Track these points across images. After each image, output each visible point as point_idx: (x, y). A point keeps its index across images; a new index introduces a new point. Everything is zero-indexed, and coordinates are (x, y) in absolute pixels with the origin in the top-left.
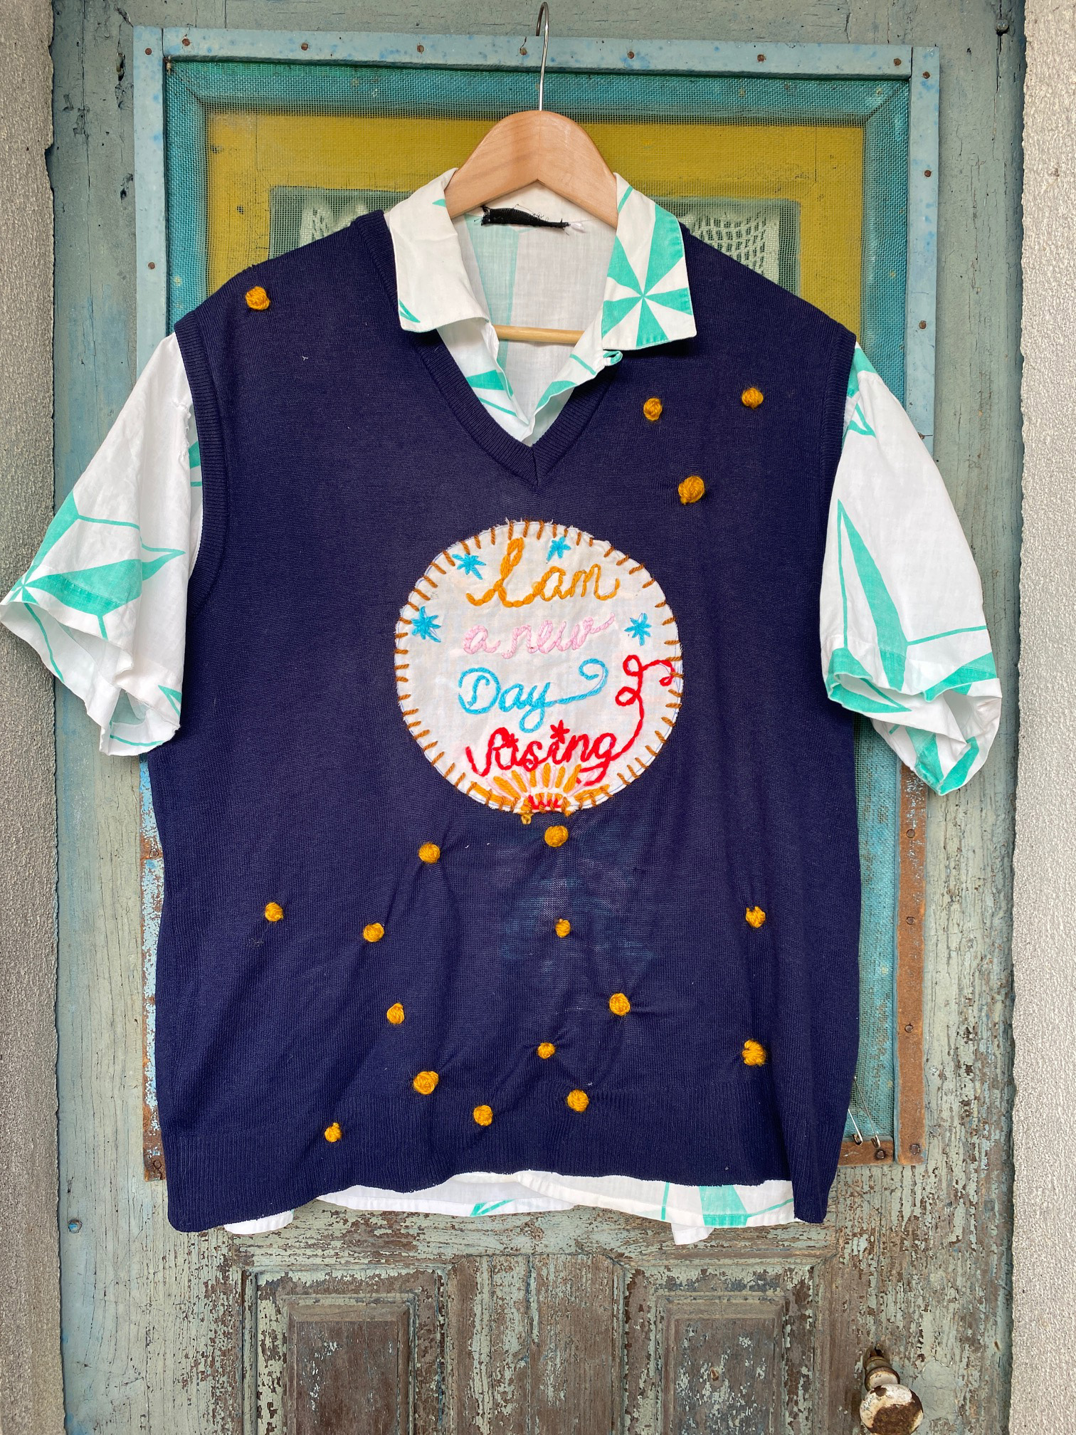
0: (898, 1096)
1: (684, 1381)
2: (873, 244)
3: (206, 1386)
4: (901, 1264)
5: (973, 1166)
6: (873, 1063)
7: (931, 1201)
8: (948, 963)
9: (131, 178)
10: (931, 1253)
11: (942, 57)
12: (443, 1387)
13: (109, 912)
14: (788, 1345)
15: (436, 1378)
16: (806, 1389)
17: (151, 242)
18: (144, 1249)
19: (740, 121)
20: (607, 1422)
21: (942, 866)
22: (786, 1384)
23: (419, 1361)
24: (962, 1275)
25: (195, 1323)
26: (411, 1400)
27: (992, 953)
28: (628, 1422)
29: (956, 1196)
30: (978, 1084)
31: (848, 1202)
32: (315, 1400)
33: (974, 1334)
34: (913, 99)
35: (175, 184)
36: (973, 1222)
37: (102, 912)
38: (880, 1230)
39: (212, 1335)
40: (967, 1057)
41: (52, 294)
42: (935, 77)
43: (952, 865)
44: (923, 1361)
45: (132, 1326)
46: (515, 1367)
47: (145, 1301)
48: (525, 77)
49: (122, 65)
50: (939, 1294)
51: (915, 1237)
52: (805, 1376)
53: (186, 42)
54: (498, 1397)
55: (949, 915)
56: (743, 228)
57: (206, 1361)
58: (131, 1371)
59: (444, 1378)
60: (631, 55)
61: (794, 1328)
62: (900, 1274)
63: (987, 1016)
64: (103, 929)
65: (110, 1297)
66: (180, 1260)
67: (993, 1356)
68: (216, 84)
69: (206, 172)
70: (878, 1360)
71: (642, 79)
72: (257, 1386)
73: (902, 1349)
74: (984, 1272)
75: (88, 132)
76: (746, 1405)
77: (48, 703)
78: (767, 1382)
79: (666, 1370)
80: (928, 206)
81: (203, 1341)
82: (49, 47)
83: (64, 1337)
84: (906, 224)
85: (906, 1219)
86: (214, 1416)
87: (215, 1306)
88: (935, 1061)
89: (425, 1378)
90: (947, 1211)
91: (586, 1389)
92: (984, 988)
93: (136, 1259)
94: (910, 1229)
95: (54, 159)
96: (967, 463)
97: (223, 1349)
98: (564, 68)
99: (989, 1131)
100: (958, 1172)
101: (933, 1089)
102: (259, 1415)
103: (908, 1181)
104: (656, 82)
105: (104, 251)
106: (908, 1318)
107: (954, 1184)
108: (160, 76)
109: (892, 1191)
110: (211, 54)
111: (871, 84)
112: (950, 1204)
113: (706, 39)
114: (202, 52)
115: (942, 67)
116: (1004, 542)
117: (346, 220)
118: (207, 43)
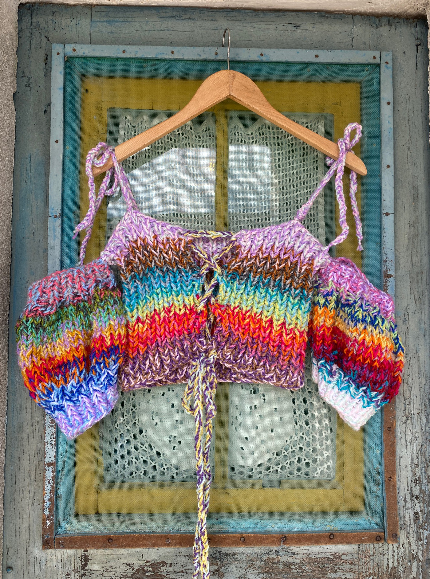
0: (386, 511)
2: (366, 133)
5: (420, 543)
6: (374, 495)
7: (402, 560)
8: (406, 448)
9: (49, 105)
11: (393, 55)
13: (30, 424)
17: (57, 132)
19: (309, 81)
21: (402, 403)
27: (426, 443)
29: (413, 557)
30: (421, 504)
31: (364, 560)
34: (382, 72)
35: (68, 108)
36: (421, 569)
37: (26, 424)
38: (379, 573)
40: (416, 492)
41: (14, 153)
42: (390, 64)
43: (407, 403)
48: (217, 64)
49: (47, 59)
51: (395, 577)
53: (74, 50)
55: (406, 426)
60: (262, 55)
63: (425, 473)
64: (27, 431)
68: (86, 68)
71: (267, 65)
75: (31, 86)
80: (389, 117)
82: (17, 51)
84: (380, 124)
85: (390, 568)
88: (402, 494)
90: (409, 564)
92: (423, 459)
94: (392, 573)
95: (17, 97)
96: (408, 225)
98: (233, 60)
99: (428, 527)
100: (414, 546)
101: (401, 507)
103: (391, 551)
104: (273, 66)
105: (36, 135)
107: (412, 551)
108: (62, 64)
109: (384, 555)
110: (84, 55)
111: (363, 66)
112: (410, 561)
113: (292, 48)
114: (81, 54)
115: (394, 60)
116: (426, 259)
117: (139, 121)
118: (83, 50)
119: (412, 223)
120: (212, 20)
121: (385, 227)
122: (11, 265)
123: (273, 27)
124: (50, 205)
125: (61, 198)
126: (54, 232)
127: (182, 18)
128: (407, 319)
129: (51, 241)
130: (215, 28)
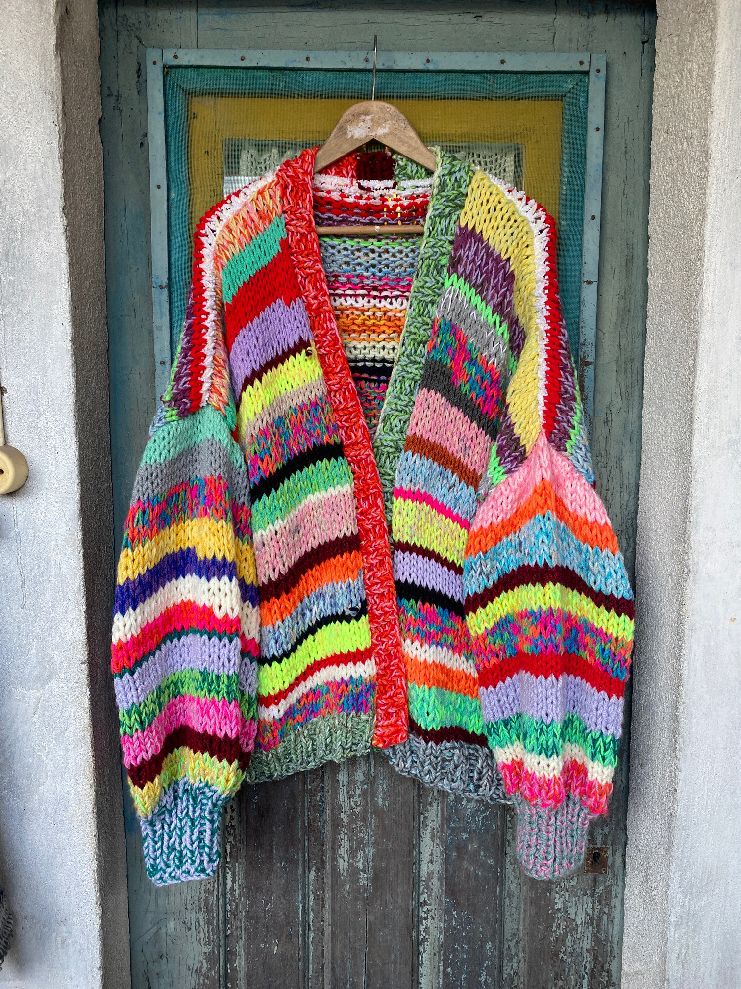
1: (452, 797)
2: (566, 170)
9: (146, 135)
11: (608, 60)
12: (323, 799)
15: (320, 794)
17: (158, 174)
19: (491, 98)
20: (411, 818)
23: (310, 785)
26: (306, 805)
32: (255, 803)
34: (591, 84)
35: (171, 140)
41: (104, 203)
42: (603, 73)
46: (362, 789)
48: (367, 74)
49: (139, 69)
53: (176, 57)
56: (493, 159)
59: (324, 794)
60: (428, 61)
67: (620, 786)
68: (193, 81)
69: (188, 132)
71: (434, 75)
75: (121, 109)
76: (486, 810)
77: (107, 432)
80: (597, 148)
82: (99, 60)
84: (585, 158)
89: (314, 794)
91: (399, 800)
95: (102, 124)
96: (618, 297)
98: (390, 69)
102: (226, 812)
104: (443, 76)
105: (131, 177)
108: (161, 77)
110: (191, 64)
111: (566, 75)
113: (470, 50)
114: (185, 63)
115: (608, 65)
116: (638, 341)
117: (266, 156)
118: (188, 57)
119: (623, 294)
120: (362, 9)
121: (585, 299)
122: (108, 350)
123: (444, 17)
124: (153, 273)
125: (167, 262)
126: (161, 308)
128: (609, 419)
129: (157, 321)
130: (366, 22)
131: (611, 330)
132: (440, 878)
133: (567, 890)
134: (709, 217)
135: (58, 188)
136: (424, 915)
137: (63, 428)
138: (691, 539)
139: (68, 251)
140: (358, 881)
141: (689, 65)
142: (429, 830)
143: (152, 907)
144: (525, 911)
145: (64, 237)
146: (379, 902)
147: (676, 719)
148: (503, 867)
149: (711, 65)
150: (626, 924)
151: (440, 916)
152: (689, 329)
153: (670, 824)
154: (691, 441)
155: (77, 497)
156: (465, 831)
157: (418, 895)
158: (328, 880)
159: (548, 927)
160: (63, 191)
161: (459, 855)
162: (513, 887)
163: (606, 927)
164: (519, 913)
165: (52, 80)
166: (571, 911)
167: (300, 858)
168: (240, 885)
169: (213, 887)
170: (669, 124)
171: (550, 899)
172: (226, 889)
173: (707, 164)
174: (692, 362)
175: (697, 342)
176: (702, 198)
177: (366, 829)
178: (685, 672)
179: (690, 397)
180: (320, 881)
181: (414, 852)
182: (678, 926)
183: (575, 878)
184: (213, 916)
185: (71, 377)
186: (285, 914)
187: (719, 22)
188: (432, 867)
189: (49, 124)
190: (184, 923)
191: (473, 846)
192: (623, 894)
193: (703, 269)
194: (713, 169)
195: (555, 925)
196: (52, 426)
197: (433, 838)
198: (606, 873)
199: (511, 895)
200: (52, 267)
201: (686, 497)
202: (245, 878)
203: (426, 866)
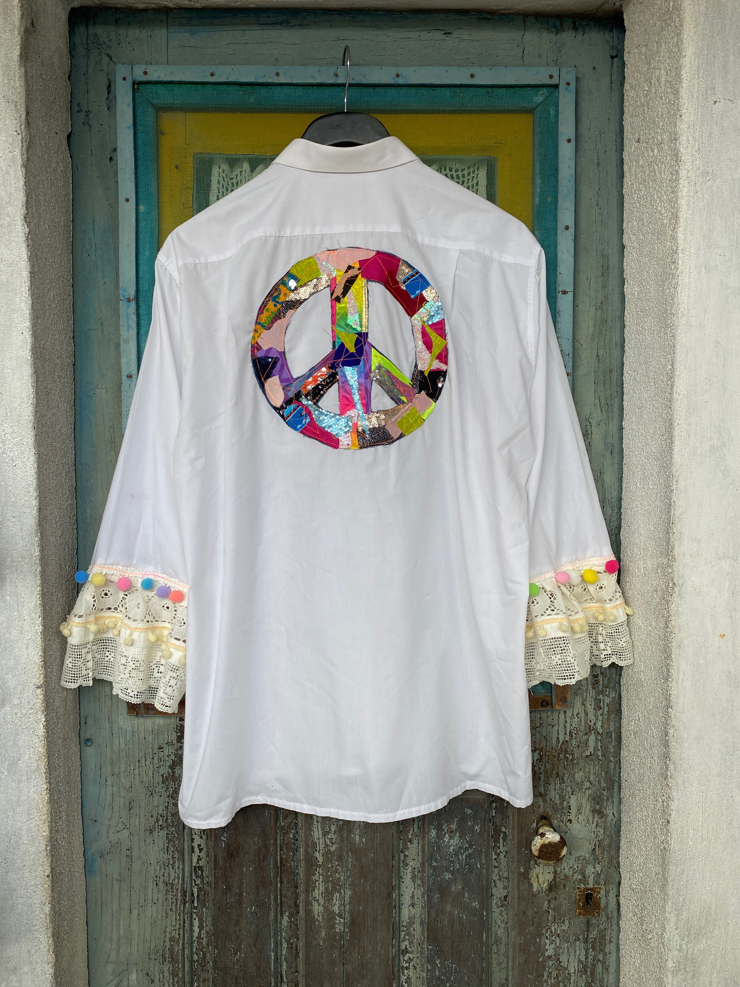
1: (433, 833)
2: (538, 181)
3: (163, 833)
4: (558, 768)
5: (600, 712)
7: (575, 732)
9: (115, 150)
10: (575, 762)
11: (577, 74)
12: (297, 836)
14: (494, 815)
15: (293, 831)
16: (504, 840)
17: (127, 187)
18: (128, 756)
19: (462, 111)
20: (390, 856)
22: (492, 837)
23: (283, 822)
24: (593, 774)
25: (156, 798)
26: (279, 843)
28: (402, 858)
29: (590, 729)
32: (224, 841)
33: (600, 808)
34: (561, 97)
35: (140, 154)
36: (599, 744)
38: (546, 748)
39: (166, 804)
41: (71, 217)
42: (573, 85)
44: (571, 823)
45: (121, 799)
46: (337, 825)
47: (128, 785)
48: (337, 89)
49: (110, 86)
50: (580, 785)
51: (566, 752)
52: (503, 832)
53: (145, 73)
54: (328, 841)
56: (466, 172)
57: (163, 819)
58: (121, 826)
59: (297, 832)
60: (398, 76)
61: (498, 805)
62: (557, 773)
65: (109, 783)
66: (148, 762)
67: (612, 820)
68: (164, 96)
69: (158, 148)
70: (545, 822)
71: (404, 89)
72: (192, 835)
73: (559, 816)
74: (606, 773)
75: (91, 124)
76: (469, 847)
77: (72, 448)
78: (481, 834)
79: (423, 827)
80: (569, 159)
81: (161, 808)
82: (69, 76)
83: (83, 805)
84: (557, 170)
85: (561, 742)
86: (167, 850)
87: (168, 788)
89: (287, 831)
90: (585, 737)
91: (377, 837)
93: (123, 761)
94: (563, 748)
95: (72, 140)
96: (595, 307)
97: (173, 812)
98: (360, 84)
99: (609, 692)
100: (591, 716)
102: (193, 852)
103: (562, 721)
104: (413, 90)
105: (100, 192)
106: (562, 798)
107: (589, 722)
108: (131, 93)
109: (553, 726)
110: (160, 80)
111: (536, 89)
112: (586, 734)
113: (441, 65)
114: (155, 79)
115: (577, 79)
116: (616, 352)
117: (237, 171)
118: (158, 73)
119: (599, 305)
120: (332, 26)
121: (561, 309)
122: (74, 365)
123: (414, 34)
124: (121, 285)
125: (135, 275)
126: (128, 320)
127: (290, 25)
128: (589, 432)
129: (124, 333)
130: (336, 39)
131: (588, 341)
132: (422, 923)
133: (558, 935)
134: (681, 220)
135: (20, 197)
136: (405, 965)
137: (21, 440)
138: (677, 550)
139: (29, 259)
140: (333, 927)
141: (657, 72)
142: (409, 870)
143: (113, 957)
144: (514, 958)
145: (25, 245)
146: (357, 950)
147: (666, 744)
148: (489, 909)
149: (678, 69)
150: (622, 973)
151: (422, 965)
152: (666, 334)
153: (664, 859)
154: (671, 449)
155: (35, 512)
156: (447, 870)
157: (399, 943)
158: (302, 925)
159: (538, 977)
160: (25, 199)
161: (441, 897)
162: (501, 932)
163: (601, 975)
164: (508, 961)
165: (15, 89)
166: (563, 958)
167: (272, 902)
168: (207, 933)
169: (179, 934)
170: (639, 133)
171: (540, 946)
172: (192, 936)
173: (677, 167)
174: (670, 367)
175: (674, 346)
176: (673, 202)
177: (342, 869)
178: (674, 692)
179: (669, 404)
180: (294, 927)
181: (394, 895)
182: (675, 972)
183: (567, 922)
184: (178, 967)
185: (30, 387)
186: (255, 964)
187: (684, 26)
188: (413, 911)
189: (12, 133)
190: (147, 974)
191: (456, 888)
192: (618, 939)
193: (678, 272)
194: (684, 171)
195: (546, 974)
196: (10, 438)
197: (413, 878)
198: (599, 916)
199: (498, 941)
200: (12, 275)
201: (668, 506)
202: (213, 925)
203: (407, 910)
